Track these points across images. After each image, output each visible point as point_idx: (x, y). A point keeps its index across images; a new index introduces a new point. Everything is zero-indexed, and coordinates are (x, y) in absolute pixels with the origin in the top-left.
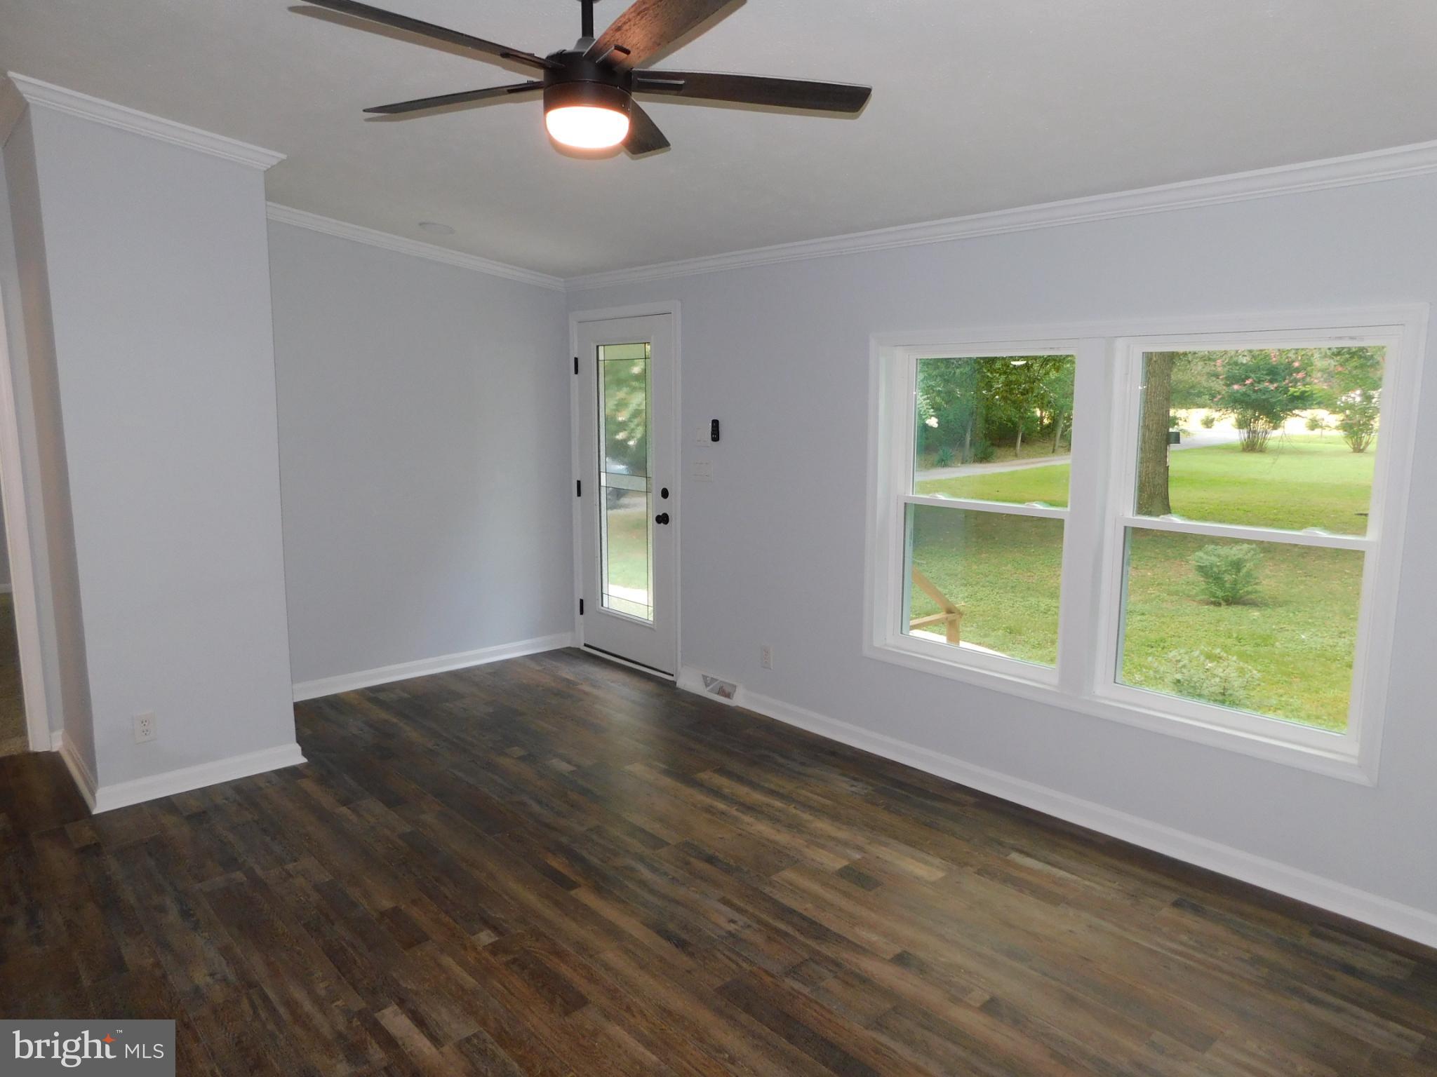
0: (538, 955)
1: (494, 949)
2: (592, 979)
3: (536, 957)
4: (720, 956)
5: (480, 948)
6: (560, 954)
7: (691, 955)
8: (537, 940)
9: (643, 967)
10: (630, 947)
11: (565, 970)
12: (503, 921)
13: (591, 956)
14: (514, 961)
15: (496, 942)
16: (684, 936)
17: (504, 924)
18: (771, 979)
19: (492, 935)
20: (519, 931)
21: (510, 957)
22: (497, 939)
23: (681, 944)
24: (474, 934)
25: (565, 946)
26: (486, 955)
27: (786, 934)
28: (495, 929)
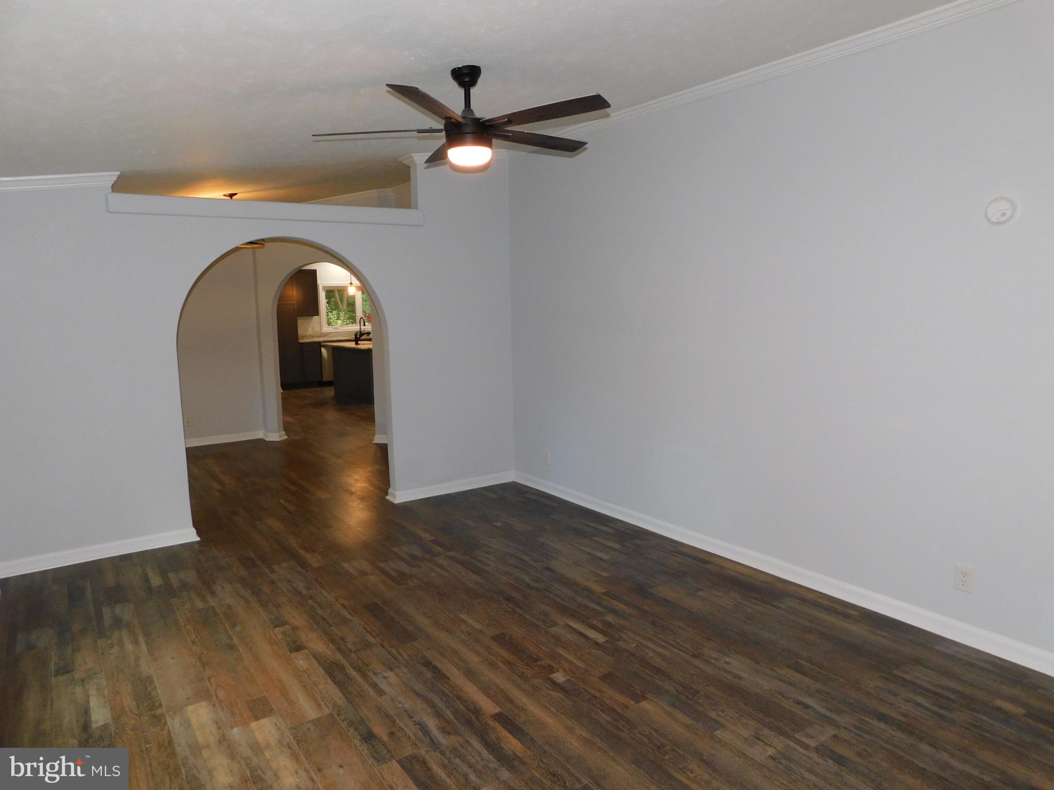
0: (521, 663)
1: (551, 670)
2: (488, 648)
3: (523, 662)
4: (406, 657)
5: (561, 670)
6: (508, 663)
7: (424, 657)
8: (523, 673)
9: (455, 652)
10: (460, 663)
11: (503, 652)
12: (550, 689)
13: (487, 660)
14: (536, 661)
15: (552, 674)
16: (423, 669)
17: (549, 686)
18: (384, 644)
19: (555, 679)
20: (537, 680)
21: (539, 663)
22: (551, 676)
23: (427, 664)
24: (568, 680)
25: (505, 668)
26: (555, 666)
27: (354, 668)
28: (554, 683)
